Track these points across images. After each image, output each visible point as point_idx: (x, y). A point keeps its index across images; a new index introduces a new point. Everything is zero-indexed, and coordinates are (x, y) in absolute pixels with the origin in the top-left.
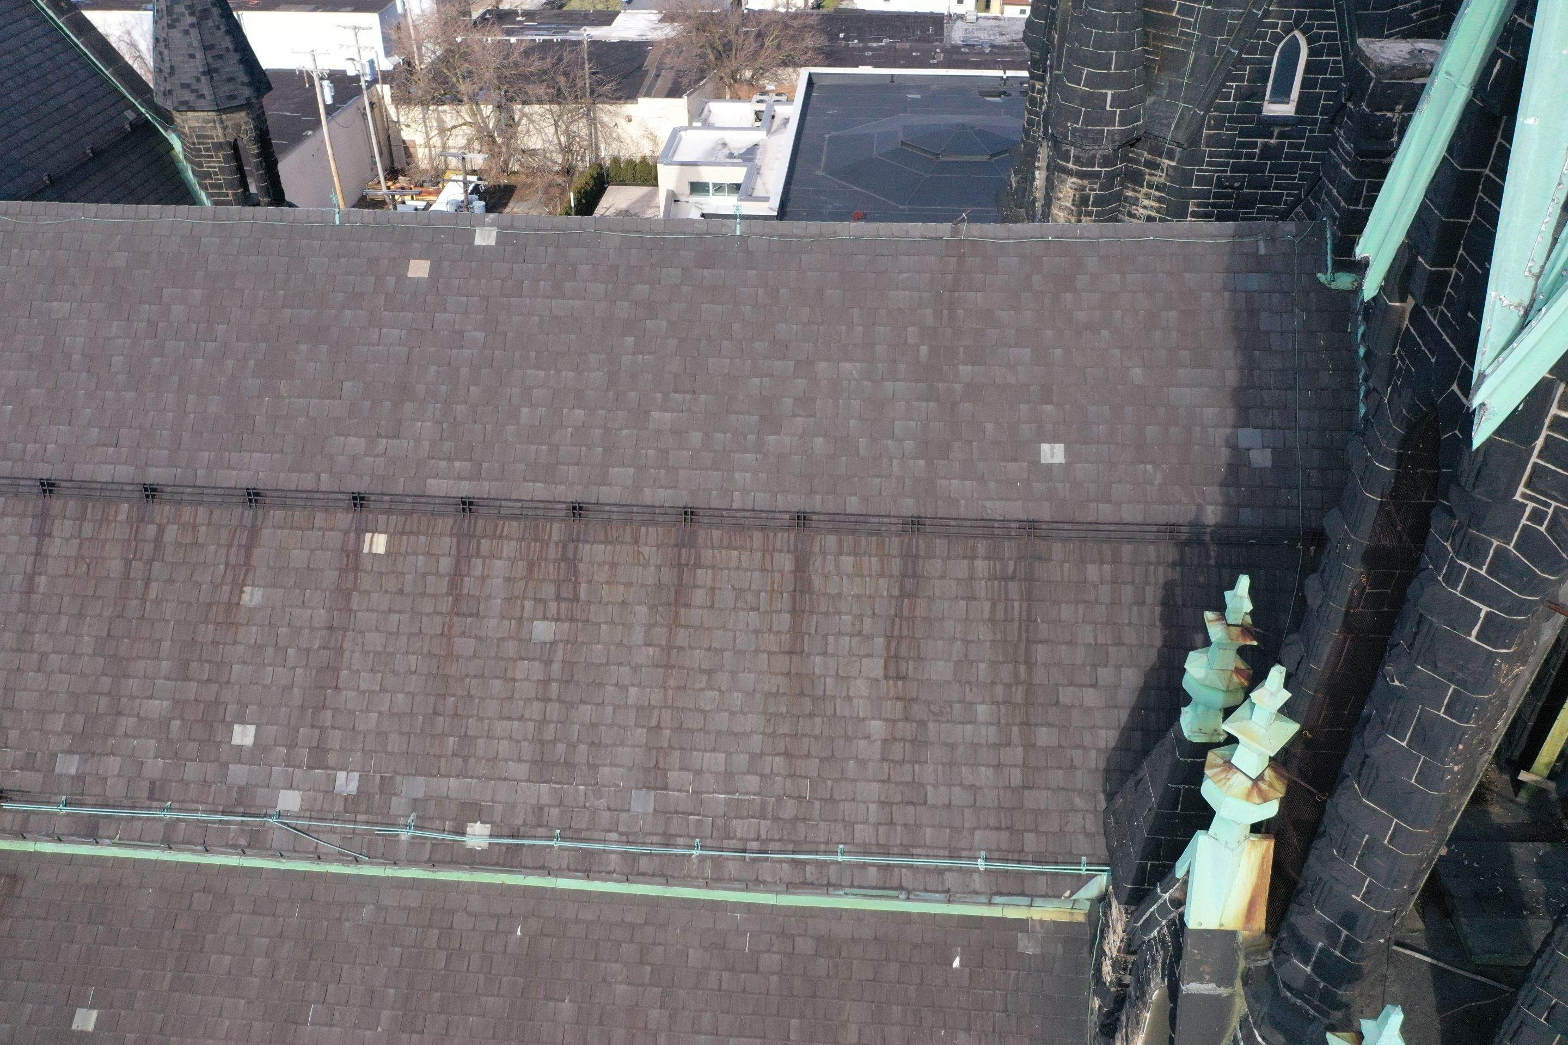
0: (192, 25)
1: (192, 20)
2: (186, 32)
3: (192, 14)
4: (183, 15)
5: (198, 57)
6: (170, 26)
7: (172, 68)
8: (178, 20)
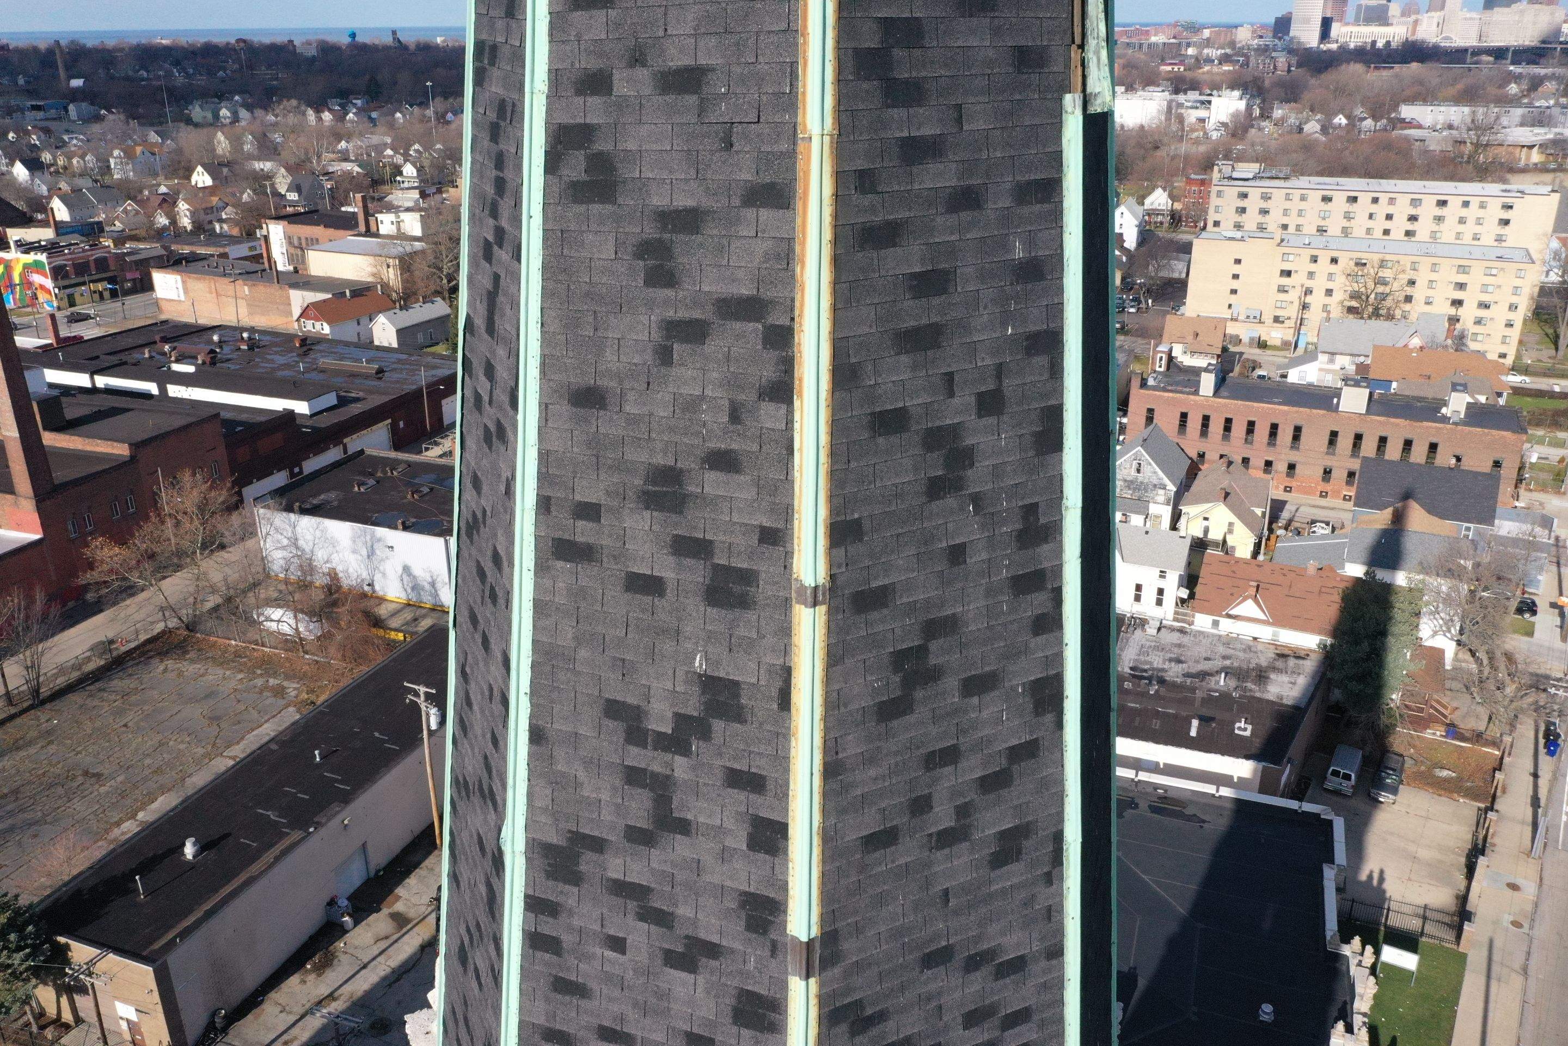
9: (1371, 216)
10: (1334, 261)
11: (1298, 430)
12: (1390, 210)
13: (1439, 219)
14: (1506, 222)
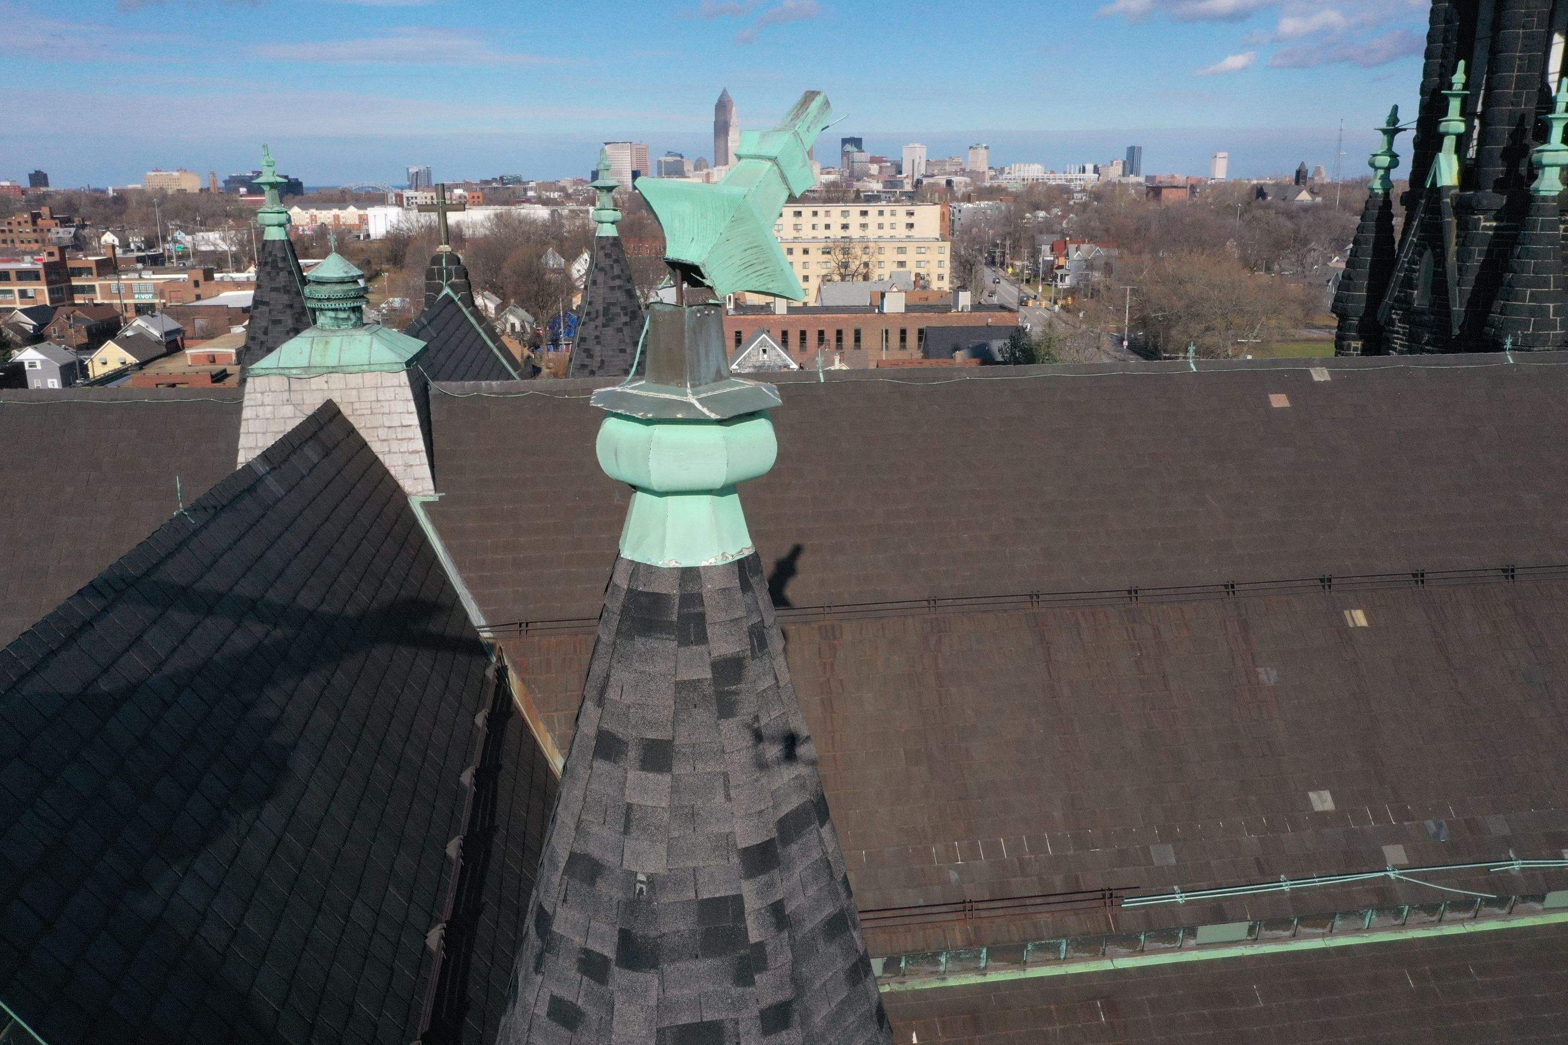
0: (625, 324)
1: (625, 319)
2: (620, 330)
3: (626, 314)
4: (618, 315)
5: (628, 351)
6: (604, 326)
7: (602, 362)
8: (612, 320)
9: (814, 227)
10: (806, 252)
11: (857, 334)
12: (827, 221)
13: (864, 226)
14: (911, 226)
